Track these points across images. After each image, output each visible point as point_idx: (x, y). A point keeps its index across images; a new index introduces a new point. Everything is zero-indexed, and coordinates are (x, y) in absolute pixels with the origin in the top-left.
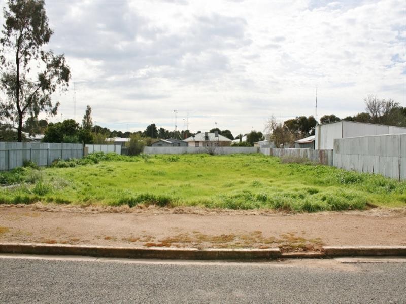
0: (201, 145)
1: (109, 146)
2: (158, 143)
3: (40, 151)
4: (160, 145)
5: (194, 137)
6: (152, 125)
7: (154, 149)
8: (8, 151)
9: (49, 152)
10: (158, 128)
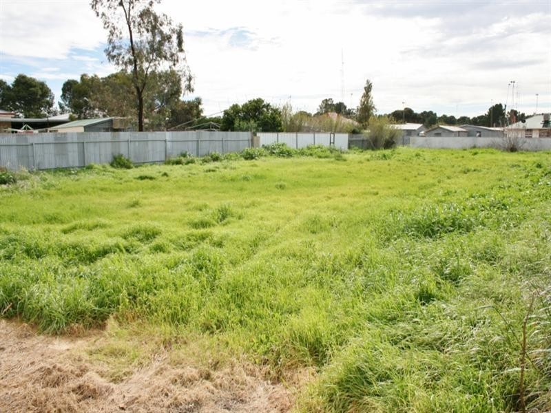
0: (535, 135)
1: (316, 135)
2: (436, 132)
3: (150, 143)
4: (438, 135)
5: (524, 122)
6: (497, 105)
7: (426, 140)
8: (83, 143)
9: (169, 144)
10: (508, 110)
